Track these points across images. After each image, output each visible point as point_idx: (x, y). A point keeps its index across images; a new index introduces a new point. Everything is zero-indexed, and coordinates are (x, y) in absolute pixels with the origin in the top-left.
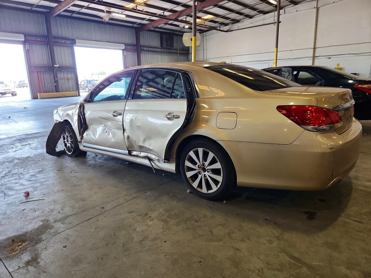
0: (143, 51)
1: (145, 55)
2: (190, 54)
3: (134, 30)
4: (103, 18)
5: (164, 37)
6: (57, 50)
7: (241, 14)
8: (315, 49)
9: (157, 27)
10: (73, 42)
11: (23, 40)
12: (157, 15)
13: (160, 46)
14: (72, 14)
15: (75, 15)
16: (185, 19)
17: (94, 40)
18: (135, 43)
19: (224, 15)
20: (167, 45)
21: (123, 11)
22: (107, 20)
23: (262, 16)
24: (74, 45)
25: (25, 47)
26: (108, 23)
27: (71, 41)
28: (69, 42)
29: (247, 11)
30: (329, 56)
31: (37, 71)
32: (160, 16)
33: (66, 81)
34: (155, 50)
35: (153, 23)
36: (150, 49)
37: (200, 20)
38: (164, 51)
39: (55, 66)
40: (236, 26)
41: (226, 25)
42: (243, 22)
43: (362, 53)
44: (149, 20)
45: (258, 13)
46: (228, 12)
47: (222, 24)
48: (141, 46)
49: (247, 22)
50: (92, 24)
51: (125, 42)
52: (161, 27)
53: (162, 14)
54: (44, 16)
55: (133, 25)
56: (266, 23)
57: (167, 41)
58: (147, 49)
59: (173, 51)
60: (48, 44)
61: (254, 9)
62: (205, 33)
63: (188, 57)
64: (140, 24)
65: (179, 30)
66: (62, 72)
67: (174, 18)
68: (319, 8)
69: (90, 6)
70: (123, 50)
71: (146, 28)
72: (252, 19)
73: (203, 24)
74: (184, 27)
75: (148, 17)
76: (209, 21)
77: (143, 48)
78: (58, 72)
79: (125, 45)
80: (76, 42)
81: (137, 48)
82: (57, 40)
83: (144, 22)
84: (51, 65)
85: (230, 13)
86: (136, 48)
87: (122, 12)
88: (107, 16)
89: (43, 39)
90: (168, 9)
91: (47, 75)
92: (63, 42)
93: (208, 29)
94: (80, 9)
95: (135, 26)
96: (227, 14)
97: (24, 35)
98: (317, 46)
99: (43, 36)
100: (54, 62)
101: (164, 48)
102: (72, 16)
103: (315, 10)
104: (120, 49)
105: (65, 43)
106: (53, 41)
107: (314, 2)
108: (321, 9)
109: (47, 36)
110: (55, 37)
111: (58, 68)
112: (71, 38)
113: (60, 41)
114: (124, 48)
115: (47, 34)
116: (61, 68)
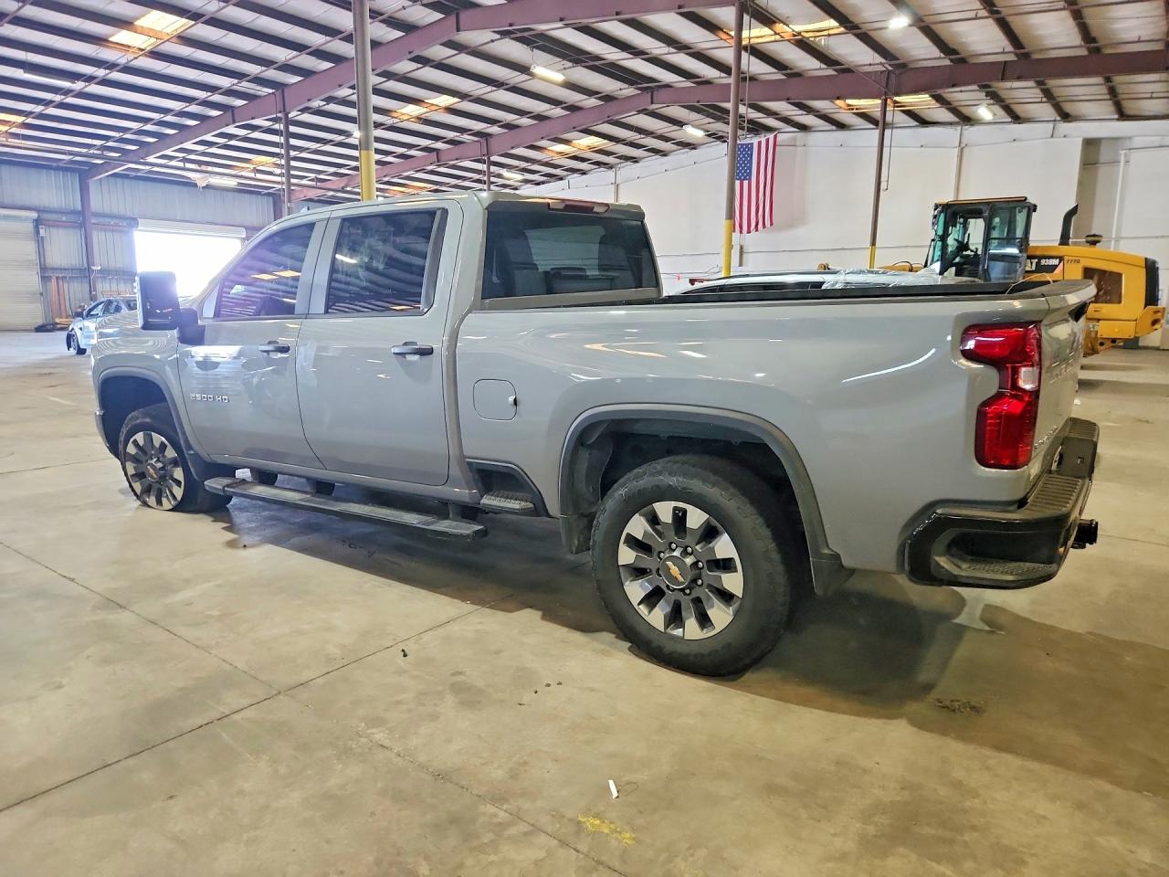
3: (271, 198)
4: (196, 181)
6: (98, 238)
10: (133, 222)
17: (178, 218)
22: (204, 184)
24: (133, 229)
27: (128, 222)
28: (125, 224)
31: (57, 278)
39: (94, 268)
50: (176, 188)
51: (248, 223)
54: (77, 175)
60: (81, 227)
64: (280, 190)
66: (107, 281)
70: (243, 240)
78: (99, 280)
79: (247, 228)
80: (138, 223)
82: (101, 220)
84: (85, 265)
88: (204, 178)
89: (71, 218)
91: (76, 284)
92: (112, 223)
97: (37, 212)
99: (73, 212)
100: (90, 262)
104: (238, 238)
105: (116, 225)
106: (93, 221)
107: (611, 173)
108: (621, 187)
109: (82, 213)
110: (97, 215)
111: (100, 272)
112: (127, 214)
113: (106, 219)
114: (243, 236)
115: (82, 208)
116: (105, 273)
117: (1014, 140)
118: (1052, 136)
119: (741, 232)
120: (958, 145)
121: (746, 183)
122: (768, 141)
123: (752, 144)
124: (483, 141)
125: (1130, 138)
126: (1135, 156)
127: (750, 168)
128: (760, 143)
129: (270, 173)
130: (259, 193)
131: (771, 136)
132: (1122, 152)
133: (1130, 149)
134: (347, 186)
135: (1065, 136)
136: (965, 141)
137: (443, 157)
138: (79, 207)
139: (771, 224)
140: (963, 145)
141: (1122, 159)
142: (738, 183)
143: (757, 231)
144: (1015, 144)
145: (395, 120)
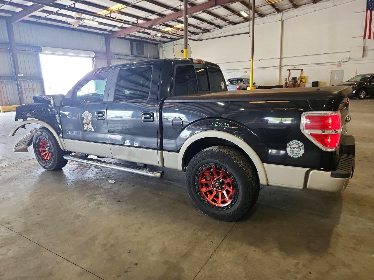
3: (103, 37)
4: (71, 25)
5: (134, 44)
6: (20, 58)
7: (212, 24)
8: (281, 59)
9: (128, 35)
10: (39, 49)
12: (130, 23)
13: (130, 54)
14: (37, 19)
15: (41, 21)
16: (158, 28)
17: (61, 47)
18: (105, 50)
19: (196, 25)
20: (138, 53)
21: (95, 17)
22: (76, 26)
23: (231, 27)
24: (39, 53)
26: (77, 30)
27: (36, 49)
28: (34, 50)
29: (218, 22)
30: (294, 65)
32: (134, 24)
33: (32, 91)
34: (126, 57)
35: (124, 30)
36: (120, 57)
37: (172, 29)
38: (135, 59)
39: (19, 75)
40: (206, 35)
41: (196, 34)
42: (213, 31)
43: (322, 63)
44: (121, 27)
45: (228, 24)
46: (200, 21)
47: (193, 33)
48: (112, 54)
49: (217, 32)
50: (58, 30)
51: (95, 50)
52: (132, 35)
53: (136, 22)
54: (5, 21)
55: (103, 32)
56: (235, 34)
57: (137, 49)
58: (118, 56)
59: (144, 59)
60: (10, 51)
61: (225, 20)
62: (175, 42)
64: (111, 31)
65: (150, 38)
66: (27, 83)
67: (147, 26)
68: (283, 20)
69: (59, 12)
70: (93, 58)
71: (117, 36)
72: (221, 29)
73: (175, 33)
74: (156, 35)
75: (120, 25)
76: (181, 30)
77: (113, 56)
78: (22, 82)
79: (95, 52)
80: (41, 49)
81: (107, 55)
82: (20, 48)
83: (116, 29)
84: (14, 74)
85: (202, 23)
86: (105, 55)
87: (94, 19)
88: (76, 22)
89: (4, 46)
90: (142, 18)
91: (9, 86)
92: (27, 49)
93: (179, 38)
94: (48, 14)
95: (106, 32)
96: (199, 24)
98: (283, 56)
99: (4, 43)
100: (17, 72)
101: (135, 56)
102: (38, 21)
103: (280, 23)
104: (90, 57)
105: (29, 51)
106: (17, 48)
107: (279, 15)
108: (285, 22)
109: (9, 43)
110: (18, 45)
111: (23, 77)
112: (35, 45)
113: (23, 48)
114: (93, 56)
115: (9, 41)
116: (25, 78)
130: (99, 34)
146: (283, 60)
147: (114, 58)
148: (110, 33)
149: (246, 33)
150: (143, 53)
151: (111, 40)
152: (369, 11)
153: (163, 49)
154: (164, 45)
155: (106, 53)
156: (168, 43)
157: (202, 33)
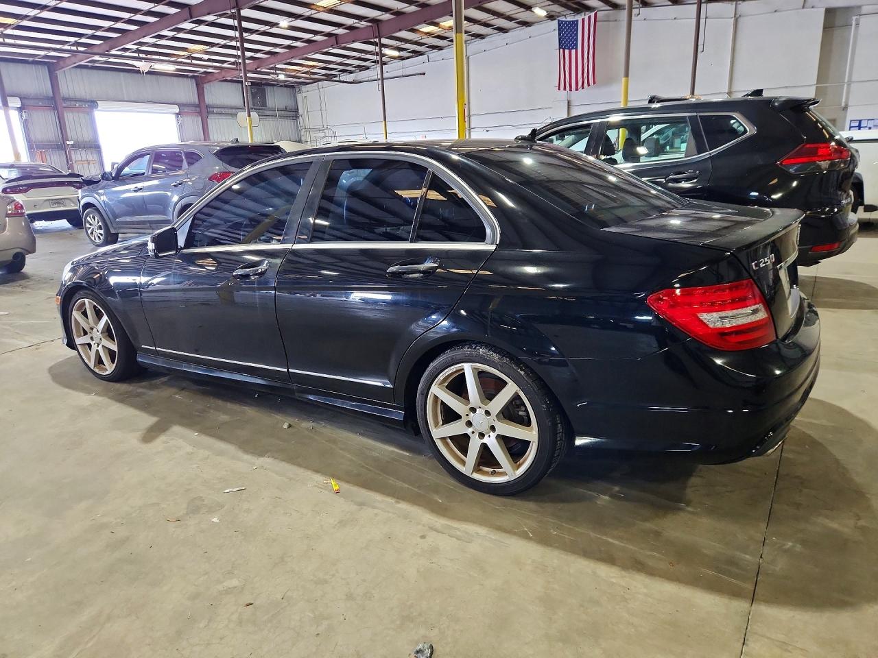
0: (212, 115)
1: (217, 120)
2: (300, 118)
3: (194, 80)
4: (139, 67)
6: (69, 117)
7: (365, 60)
10: (93, 104)
11: (19, 106)
13: (241, 104)
14: (92, 64)
17: (126, 99)
18: (197, 100)
20: (254, 105)
22: (145, 69)
24: (94, 110)
25: (21, 116)
27: (89, 104)
28: (87, 106)
31: (41, 152)
33: (86, 165)
34: (234, 111)
36: (223, 111)
37: (302, 67)
39: (68, 142)
41: (351, 72)
42: (375, 69)
45: (391, 59)
48: (208, 106)
50: (122, 74)
51: (179, 102)
54: (46, 66)
55: (192, 74)
56: (408, 74)
57: (254, 97)
58: (220, 110)
59: (267, 113)
60: (54, 109)
63: (297, 122)
64: (204, 72)
66: (79, 153)
70: (178, 114)
71: (214, 80)
77: (211, 109)
78: (72, 152)
79: (179, 105)
80: (97, 104)
81: (200, 109)
82: (68, 103)
83: (210, 70)
84: (61, 140)
86: (198, 109)
89: (47, 103)
91: (55, 156)
92: (77, 105)
97: (21, 98)
99: (48, 98)
100: (64, 137)
104: (173, 113)
105: (80, 107)
106: (64, 104)
109: (53, 98)
110: (65, 99)
111: (73, 146)
112: (88, 98)
113: (73, 103)
114: (178, 111)
115: (53, 94)
116: (76, 146)
117: (776, 11)
118: (803, 7)
119: (571, 90)
120: (733, 16)
121: (573, 51)
122: (589, 17)
123: (577, 21)
124: (375, 25)
125: (859, 7)
126: (863, 20)
127: (576, 40)
128: (583, 20)
129: (200, 59)
130: (187, 76)
131: (592, 14)
132: (854, 18)
133: (860, 15)
134: (258, 68)
135: (813, 7)
136: (739, 13)
137: (340, 40)
138: (51, 94)
139: (594, 83)
140: (738, 16)
141: (854, 23)
142: (567, 51)
143: (583, 88)
144: (776, 13)
145: (313, 12)
146: (472, 118)
147: (213, 113)
148: (204, 76)
149: (421, 74)
150: (264, 104)
151: (205, 85)
152: (561, 50)
153: (304, 94)
154: (304, 88)
155: (199, 106)
156: (310, 85)
157: (360, 71)
